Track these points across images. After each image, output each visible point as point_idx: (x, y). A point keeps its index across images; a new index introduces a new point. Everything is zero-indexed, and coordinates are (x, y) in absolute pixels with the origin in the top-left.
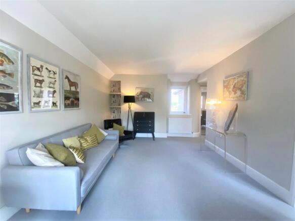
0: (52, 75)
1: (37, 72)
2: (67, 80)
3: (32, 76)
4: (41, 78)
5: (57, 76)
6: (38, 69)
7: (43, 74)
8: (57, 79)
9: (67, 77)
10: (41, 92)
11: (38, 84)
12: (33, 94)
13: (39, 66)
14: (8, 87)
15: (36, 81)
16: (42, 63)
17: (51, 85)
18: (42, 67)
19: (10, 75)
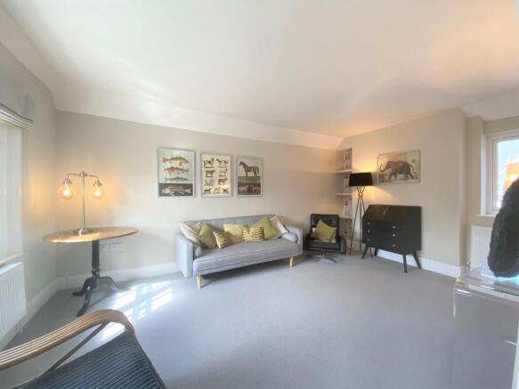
0: (223, 165)
1: (208, 165)
2: (242, 166)
3: (203, 168)
4: (212, 169)
5: (228, 165)
6: (209, 162)
7: (214, 165)
8: (229, 168)
9: (242, 163)
10: (212, 181)
11: (209, 175)
12: (204, 183)
13: (210, 160)
14: (185, 179)
15: (208, 172)
16: (213, 157)
17: (223, 174)
18: (213, 160)
19: (187, 171)
